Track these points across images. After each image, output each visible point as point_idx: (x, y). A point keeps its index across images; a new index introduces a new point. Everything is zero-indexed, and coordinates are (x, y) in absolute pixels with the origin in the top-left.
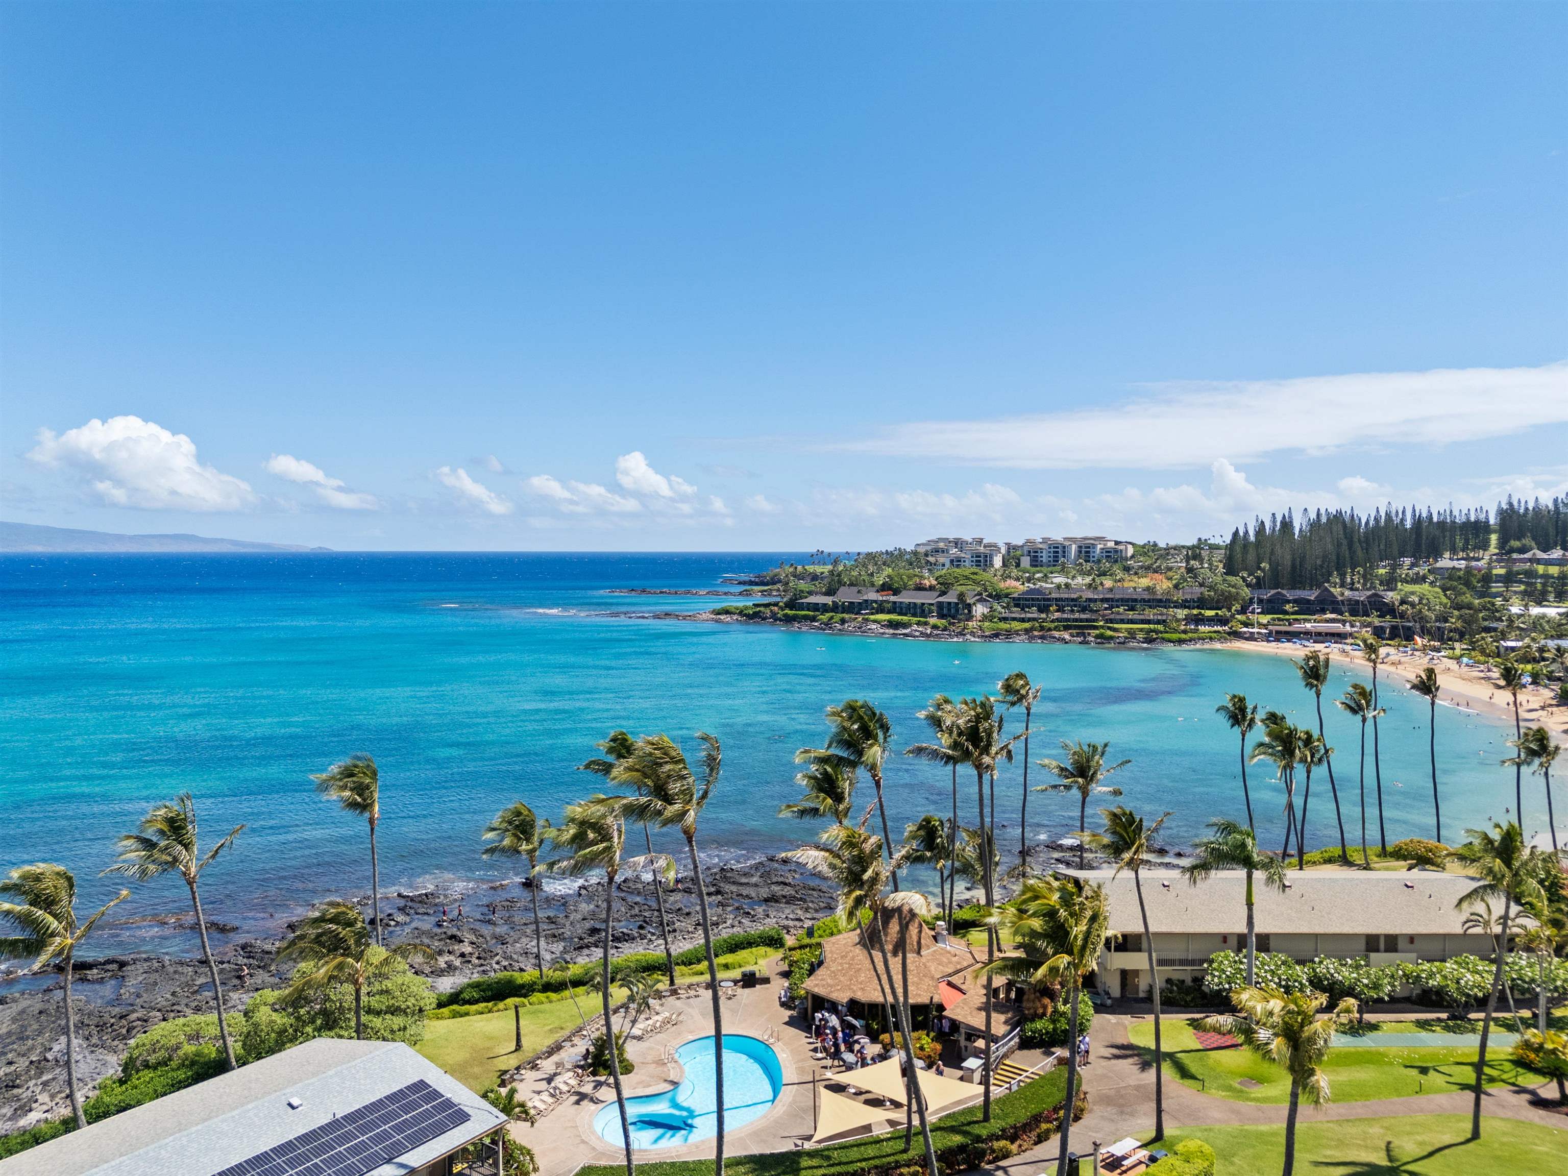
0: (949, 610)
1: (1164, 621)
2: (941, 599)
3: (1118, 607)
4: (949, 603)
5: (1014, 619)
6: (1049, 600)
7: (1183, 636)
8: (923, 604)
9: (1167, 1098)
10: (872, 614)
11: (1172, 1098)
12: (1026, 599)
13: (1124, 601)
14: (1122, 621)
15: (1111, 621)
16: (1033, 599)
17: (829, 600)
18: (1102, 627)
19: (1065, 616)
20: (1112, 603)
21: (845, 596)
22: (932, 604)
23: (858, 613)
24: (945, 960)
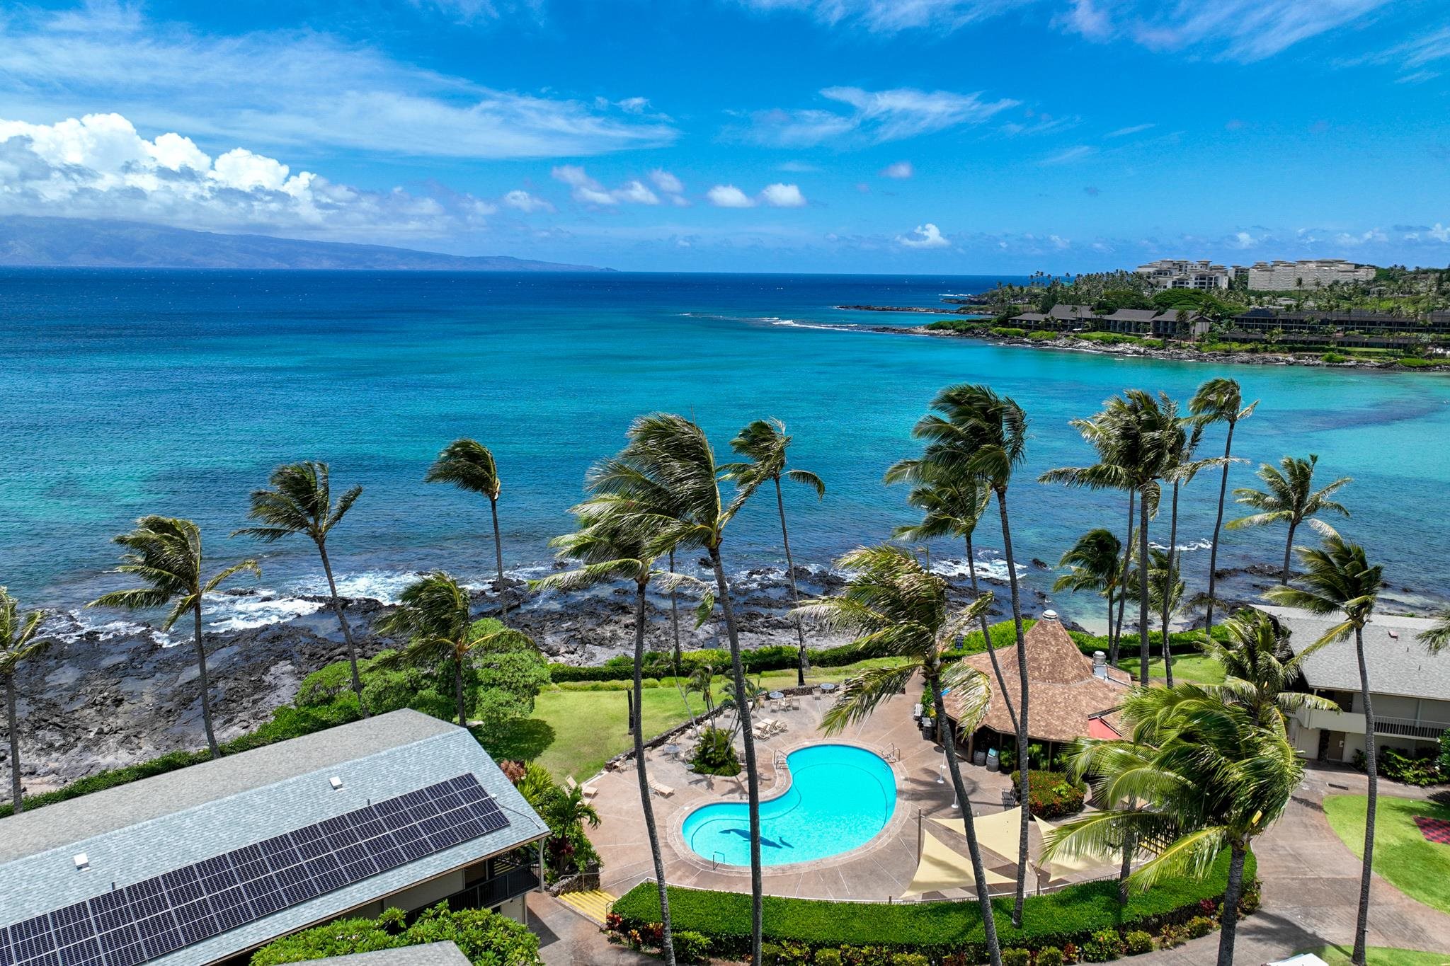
0: (1166, 330)
1: (1405, 345)
2: (1157, 318)
3: (1353, 330)
4: (1166, 323)
5: (1235, 340)
6: (1275, 321)
7: (1428, 362)
8: (1139, 323)
9: (1373, 904)
10: (1085, 331)
11: (1379, 904)
12: (1250, 320)
13: (1361, 324)
14: (1356, 345)
15: (1342, 344)
16: (1257, 321)
17: (1041, 318)
18: (1333, 350)
19: (1292, 337)
20: (1347, 324)
21: (1060, 312)
22: (1149, 323)
23: (1071, 330)
24: (1100, 694)
